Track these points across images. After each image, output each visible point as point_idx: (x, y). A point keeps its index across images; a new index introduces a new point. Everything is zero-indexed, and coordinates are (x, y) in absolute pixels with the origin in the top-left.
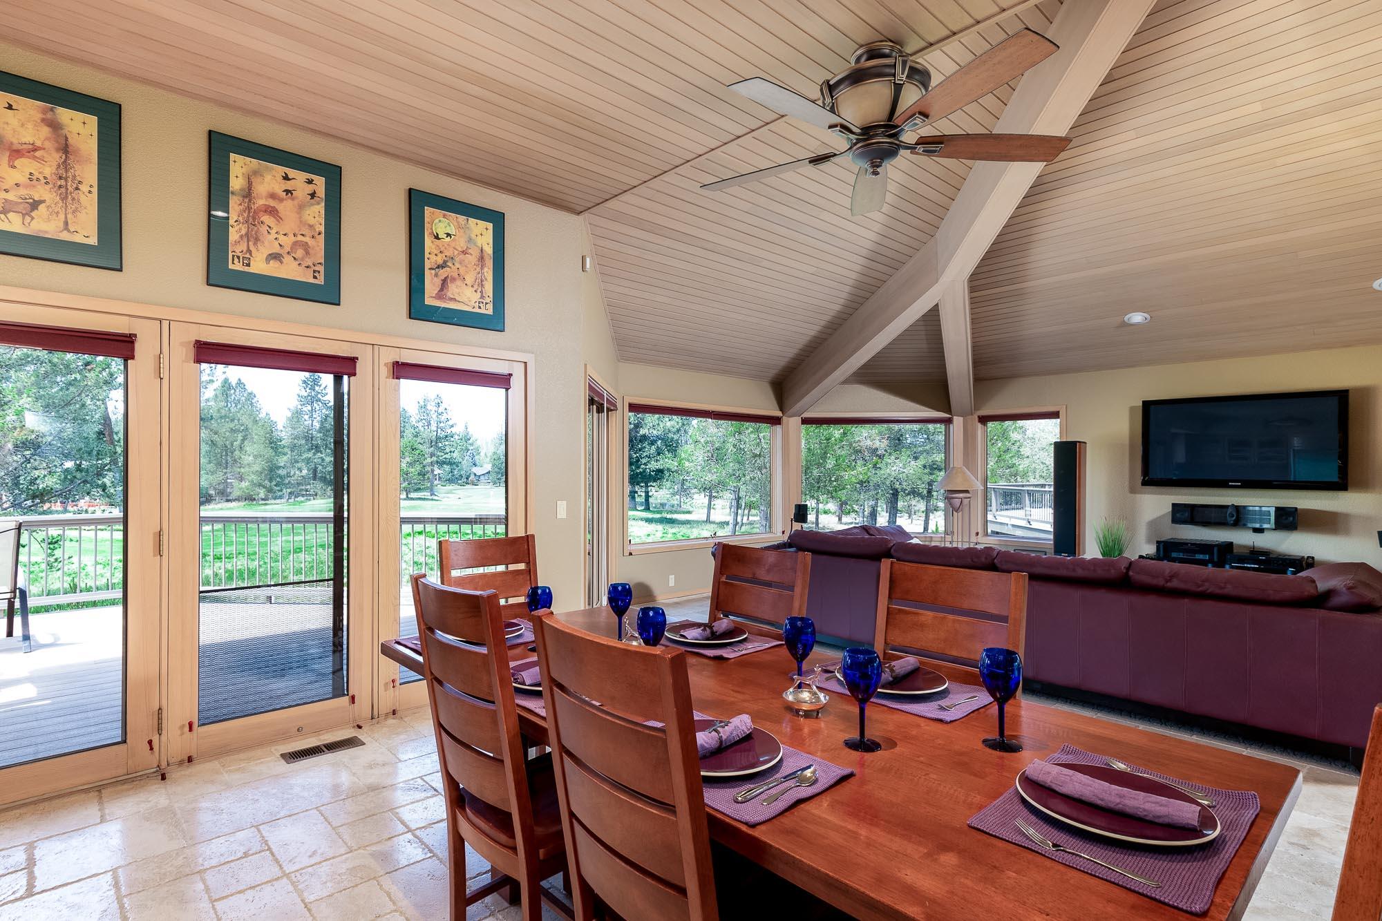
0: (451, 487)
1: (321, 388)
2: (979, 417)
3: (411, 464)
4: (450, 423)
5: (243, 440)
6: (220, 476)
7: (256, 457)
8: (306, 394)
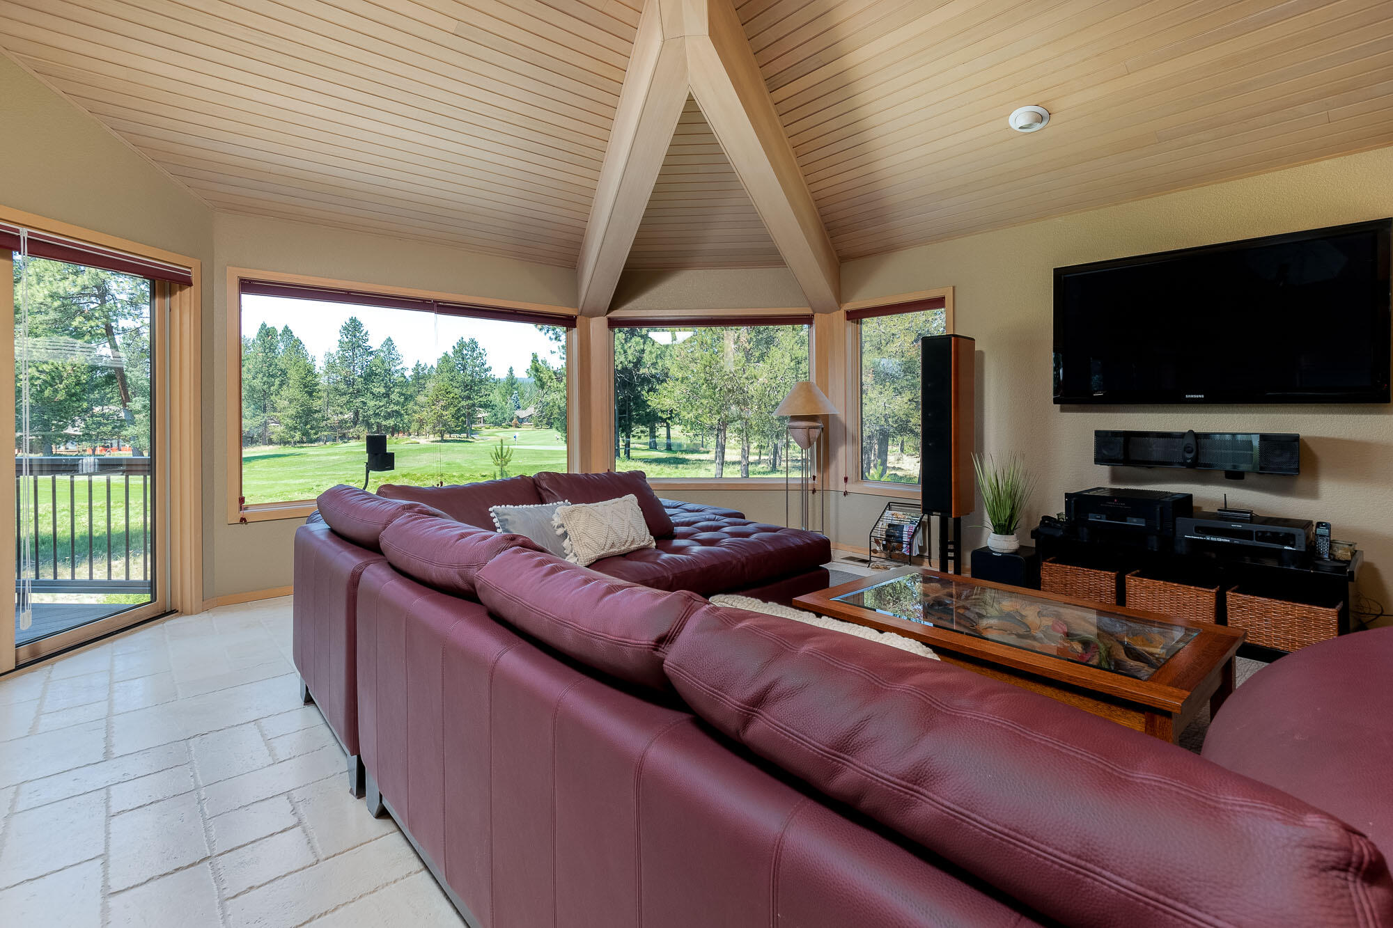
0: (495, 430)
1: (362, 334)
2: (847, 312)
3: (445, 408)
4: (486, 366)
5: (281, 385)
6: (260, 419)
7: (291, 401)
8: (347, 340)
